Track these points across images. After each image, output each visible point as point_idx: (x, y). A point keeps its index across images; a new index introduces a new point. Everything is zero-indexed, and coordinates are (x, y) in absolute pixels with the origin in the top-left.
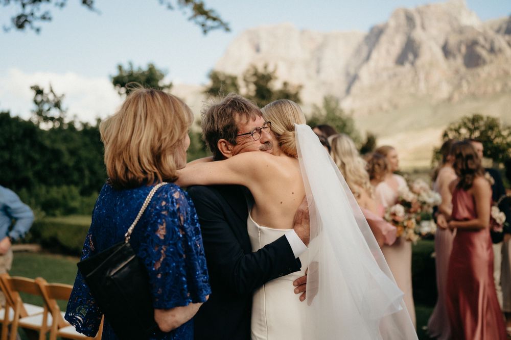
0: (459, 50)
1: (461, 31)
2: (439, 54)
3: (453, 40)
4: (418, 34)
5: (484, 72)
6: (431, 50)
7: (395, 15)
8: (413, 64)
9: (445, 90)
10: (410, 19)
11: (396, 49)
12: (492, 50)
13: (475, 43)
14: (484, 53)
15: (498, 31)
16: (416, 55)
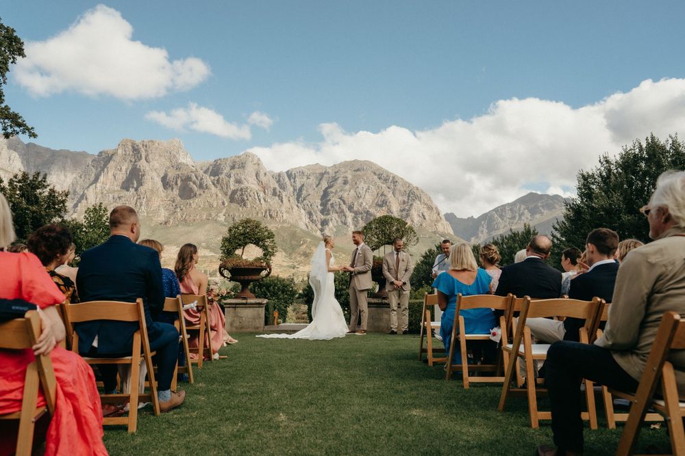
0: (176, 184)
1: (178, 167)
2: (160, 184)
3: (172, 174)
4: (142, 164)
5: (195, 202)
6: (152, 180)
7: (123, 145)
8: (136, 190)
9: (163, 215)
10: (136, 150)
11: (122, 176)
12: (201, 186)
13: (189, 179)
14: (195, 188)
15: (206, 172)
16: (140, 184)
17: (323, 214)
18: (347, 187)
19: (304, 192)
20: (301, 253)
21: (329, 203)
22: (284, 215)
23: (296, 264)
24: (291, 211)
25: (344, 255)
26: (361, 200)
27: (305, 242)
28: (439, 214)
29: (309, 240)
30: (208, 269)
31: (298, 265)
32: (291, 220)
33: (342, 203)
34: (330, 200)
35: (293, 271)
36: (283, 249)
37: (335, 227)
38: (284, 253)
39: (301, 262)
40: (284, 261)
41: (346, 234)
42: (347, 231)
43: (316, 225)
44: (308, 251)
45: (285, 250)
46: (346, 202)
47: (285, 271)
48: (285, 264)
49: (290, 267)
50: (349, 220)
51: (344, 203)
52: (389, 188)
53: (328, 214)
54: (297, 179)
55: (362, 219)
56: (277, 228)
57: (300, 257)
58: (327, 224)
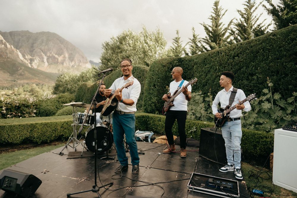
17: (31, 56)
18: (44, 44)
19: (20, 44)
20: (19, 74)
21: (35, 51)
22: (8, 54)
23: (16, 79)
24: (12, 53)
25: (42, 76)
26: (51, 51)
28: (87, 60)
29: (23, 68)
31: (18, 79)
32: (13, 58)
33: (41, 51)
34: (34, 50)
35: (14, 83)
36: (8, 72)
37: (38, 63)
38: (9, 74)
40: (8, 78)
41: (43, 66)
42: (44, 65)
43: (27, 61)
44: (23, 73)
45: (9, 72)
46: (44, 51)
47: (10, 83)
48: (9, 79)
49: (12, 81)
50: (45, 60)
51: (43, 52)
52: (65, 47)
53: (33, 56)
54: (15, 37)
55: (52, 60)
56: (4, 61)
57: (18, 76)
58: (34, 61)
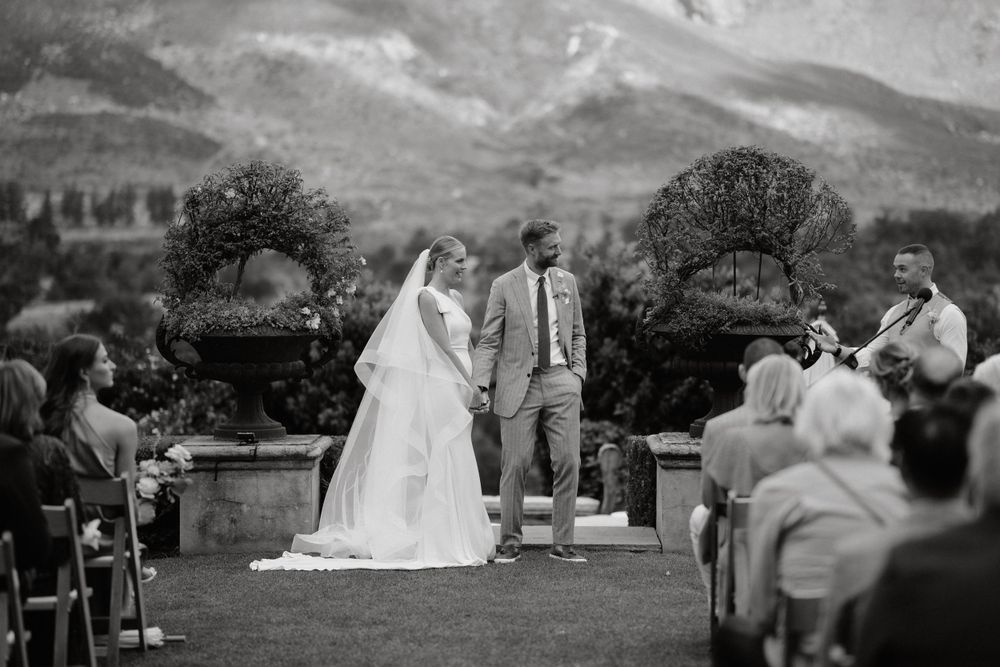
27: (590, 43)
30: (85, 185)
39: (575, 152)
